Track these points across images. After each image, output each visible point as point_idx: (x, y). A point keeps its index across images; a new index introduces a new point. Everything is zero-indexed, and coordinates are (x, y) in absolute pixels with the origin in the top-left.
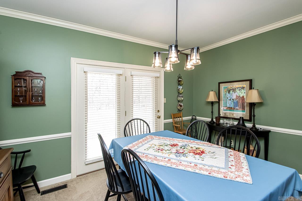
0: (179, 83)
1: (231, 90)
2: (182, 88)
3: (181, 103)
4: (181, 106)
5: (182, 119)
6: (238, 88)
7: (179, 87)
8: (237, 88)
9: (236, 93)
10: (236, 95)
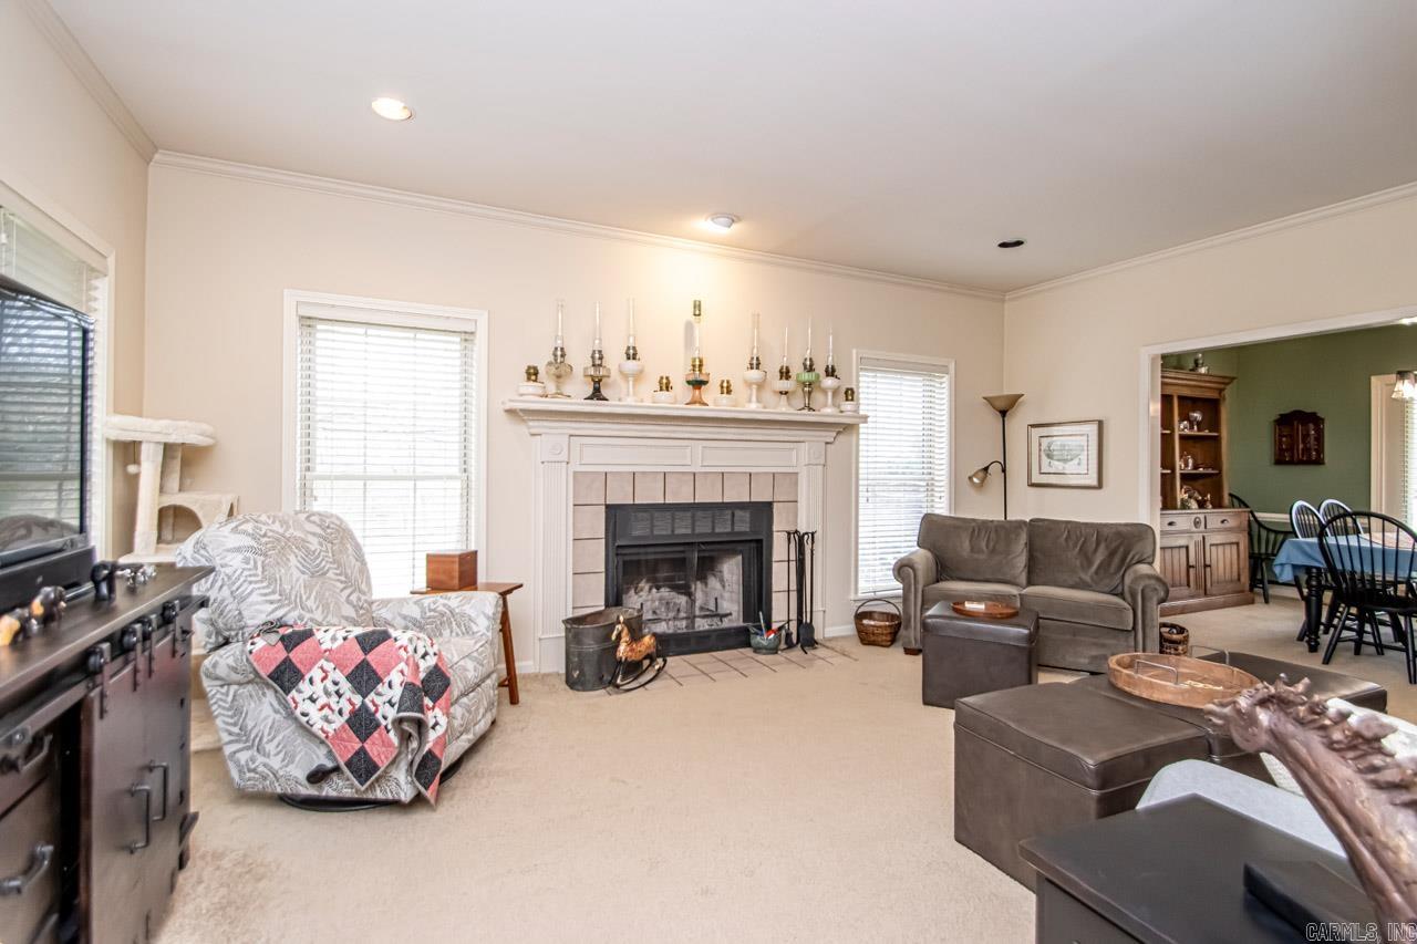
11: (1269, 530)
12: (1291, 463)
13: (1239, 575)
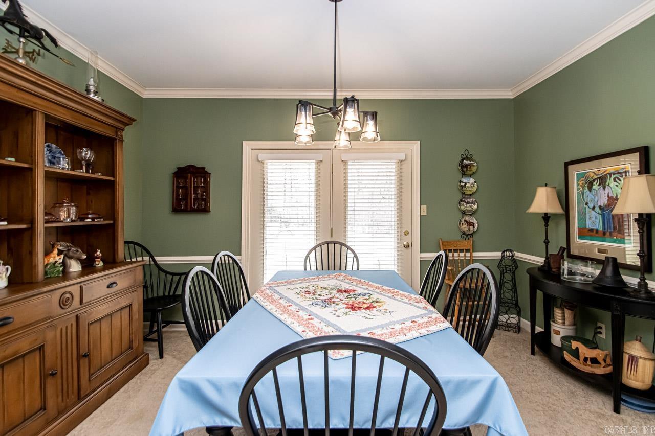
0: (464, 169)
1: (594, 180)
2: (475, 182)
3: (471, 218)
4: (470, 224)
5: (471, 256)
6: (611, 174)
7: (464, 180)
8: (608, 176)
9: (606, 188)
10: (606, 195)
11: (167, 273)
12: (185, 211)
13: (131, 342)
